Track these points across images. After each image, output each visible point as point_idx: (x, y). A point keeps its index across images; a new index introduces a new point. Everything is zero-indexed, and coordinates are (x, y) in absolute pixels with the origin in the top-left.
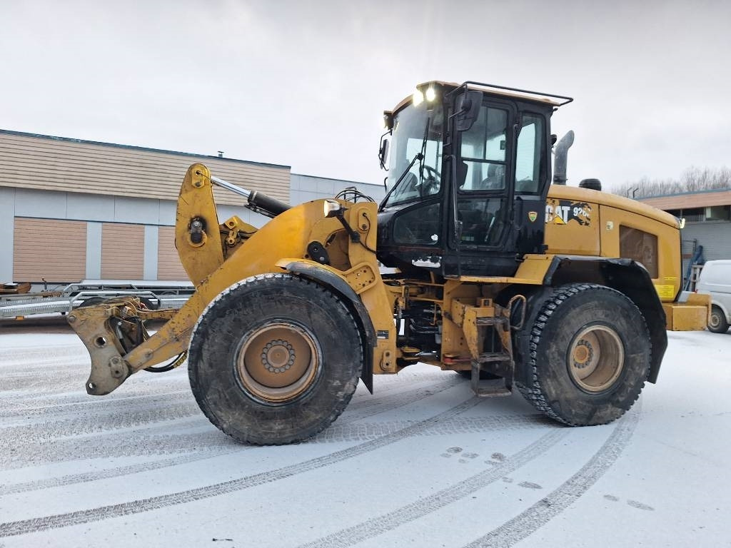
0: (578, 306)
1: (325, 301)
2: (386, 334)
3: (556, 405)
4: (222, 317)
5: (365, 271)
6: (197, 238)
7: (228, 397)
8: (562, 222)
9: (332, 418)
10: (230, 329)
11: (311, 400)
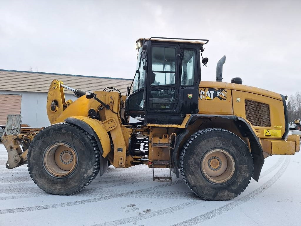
0: (206, 139)
1: (80, 134)
2: (121, 150)
3: (195, 188)
4: (39, 140)
5: (112, 122)
6: (53, 109)
7: (40, 173)
8: (210, 99)
9: (82, 186)
10: (41, 145)
11: (73, 177)
